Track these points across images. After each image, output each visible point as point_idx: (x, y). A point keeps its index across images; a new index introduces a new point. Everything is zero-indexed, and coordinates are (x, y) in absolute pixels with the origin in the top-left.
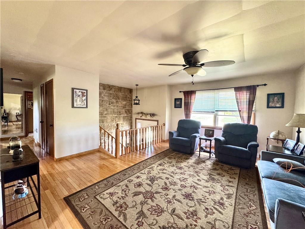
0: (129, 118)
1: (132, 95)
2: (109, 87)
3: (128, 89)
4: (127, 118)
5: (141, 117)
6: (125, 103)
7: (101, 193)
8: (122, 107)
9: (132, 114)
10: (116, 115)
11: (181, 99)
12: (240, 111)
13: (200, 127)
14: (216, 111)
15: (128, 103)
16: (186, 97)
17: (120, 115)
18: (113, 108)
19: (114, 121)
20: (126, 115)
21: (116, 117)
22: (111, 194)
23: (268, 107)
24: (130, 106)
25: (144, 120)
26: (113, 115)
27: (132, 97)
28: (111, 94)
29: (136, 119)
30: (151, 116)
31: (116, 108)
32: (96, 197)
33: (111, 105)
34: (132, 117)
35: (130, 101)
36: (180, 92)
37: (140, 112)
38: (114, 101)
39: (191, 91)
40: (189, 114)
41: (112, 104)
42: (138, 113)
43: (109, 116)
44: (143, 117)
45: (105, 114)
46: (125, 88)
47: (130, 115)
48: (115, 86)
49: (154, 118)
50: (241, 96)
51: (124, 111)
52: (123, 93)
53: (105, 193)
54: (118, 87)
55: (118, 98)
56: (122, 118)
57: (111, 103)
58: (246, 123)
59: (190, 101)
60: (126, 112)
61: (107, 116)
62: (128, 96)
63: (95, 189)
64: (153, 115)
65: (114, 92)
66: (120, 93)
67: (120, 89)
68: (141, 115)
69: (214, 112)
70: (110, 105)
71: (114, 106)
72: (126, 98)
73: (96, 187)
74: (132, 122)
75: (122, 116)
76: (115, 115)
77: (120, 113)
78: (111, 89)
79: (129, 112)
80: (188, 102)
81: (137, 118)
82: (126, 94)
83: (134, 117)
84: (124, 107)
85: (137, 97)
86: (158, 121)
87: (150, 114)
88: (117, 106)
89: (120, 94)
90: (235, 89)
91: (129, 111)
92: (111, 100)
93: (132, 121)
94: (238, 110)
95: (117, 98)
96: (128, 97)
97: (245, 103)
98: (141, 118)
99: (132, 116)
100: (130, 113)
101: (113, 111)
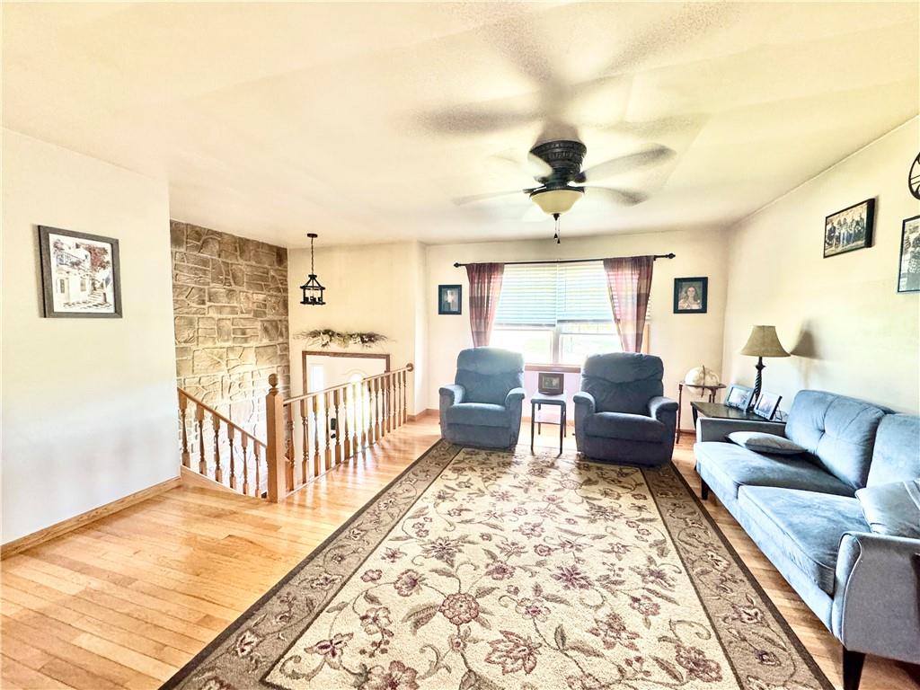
0: (279, 352)
1: (286, 271)
2: (197, 232)
3: (271, 247)
4: (270, 350)
5: (323, 346)
6: (261, 297)
7: (282, 657)
8: (248, 312)
9: (288, 338)
10: (230, 344)
11: (459, 287)
12: (619, 320)
13: (523, 370)
14: (560, 321)
15: (273, 300)
16: (476, 281)
17: (246, 340)
18: (217, 316)
19: (224, 363)
20: (266, 341)
21: (231, 348)
22: (329, 648)
23: (676, 311)
24: (281, 310)
25: (335, 354)
26: (218, 344)
27: (286, 276)
28: (205, 262)
29: (305, 354)
30: (363, 341)
31: (224, 316)
32: (268, 679)
33: (208, 304)
34: (287, 349)
35: (278, 290)
36: (457, 265)
37: (322, 330)
38: (218, 288)
39: (491, 264)
40: (485, 332)
41: (210, 300)
42: (315, 334)
43: (201, 346)
44: (335, 347)
45: (185, 342)
46: (259, 245)
47: (281, 340)
48: (220, 234)
49: (375, 348)
50: (619, 281)
51: (258, 325)
52: (254, 263)
53: (298, 650)
54: (233, 236)
55: (234, 277)
56: (251, 355)
57: (207, 299)
58: (632, 351)
59: (488, 293)
60: (266, 330)
61: (193, 346)
62: (272, 273)
63: (248, 648)
64: (369, 338)
65: (219, 256)
66: (241, 261)
67: (242, 246)
68: (326, 338)
69: (554, 325)
70: (203, 303)
71: (220, 309)
72: (262, 279)
73: (247, 640)
74: (288, 366)
75: (253, 343)
76: (225, 341)
77: (244, 333)
78: (205, 242)
79: (278, 330)
80: (482, 298)
81: (309, 349)
82: (266, 266)
83: (297, 347)
84: (257, 314)
85: (313, 277)
86: (387, 357)
87: (361, 336)
88: (233, 310)
89: (243, 266)
90: (605, 264)
91: (277, 327)
92: (206, 287)
93: (289, 361)
94: (613, 318)
95: (230, 277)
96: (273, 277)
97: (630, 301)
98: (325, 349)
99: (287, 343)
100: (281, 335)
101: (219, 328)
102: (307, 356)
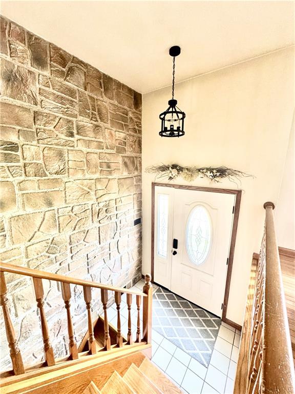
0: (135, 183)
1: (141, 115)
2: (62, 57)
3: (130, 91)
4: (128, 181)
5: (171, 178)
6: (122, 135)
8: (112, 149)
9: (141, 172)
10: (97, 176)
15: (131, 139)
17: (110, 173)
18: (85, 150)
19: (92, 193)
20: (126, 174)
21: (98, 180)
24: (137, 149)
25: (181, 187)
26: (88, 176)
27: (140, 120)
28: (72, 93)
29: (154, 184)
30: (213, 176)
31: (93, 151)
33: (77, 137)
34: (140, 180)
35: (135, 130)
37: (170, 165)
38: (85, 121)
41: (78, 133)
42: (164, 168)
43: (71, 179)
44: (180, 179)
45: (57, 173)
46: (120, 85)
47: (136, 173)
48: (86, 65)
49: (225, 183)
51: (120, 159)
52: (116, 103)
54: (98, 71)
55: (100, 114)
56: (114, 185)
57: (75, 131)
60: (125, 164)
61: (64, 177)
62: (130, 115)
64: (221, 172)
65: (86, 89)
66: (105, 99)
67: (105, 82)
68: (174, 172)
70: (72, 135)
71: (88, 143)
72: (124, 119)
74: (141, 193)
75: (116, 175)
76: (92, 173)
77: (109, 167)
78: (71, 70)
79: (134, 164)
81: (157, 181)
82: (126, 107)
83: (148, 178)
84: (120, 150)
85: (173, 103)
86: (237, 193)
87: (211, 170)
88: (100, 145)
89: (107, 103)
91: (133, 162)
92: (74, 119)
93: (141, 190)
95: (96, 113)
96: (131, 118)
98: (172, 182)
99: (140, 176)
100: (136, 169)
101: (87, 161)
102: (156, 187)
